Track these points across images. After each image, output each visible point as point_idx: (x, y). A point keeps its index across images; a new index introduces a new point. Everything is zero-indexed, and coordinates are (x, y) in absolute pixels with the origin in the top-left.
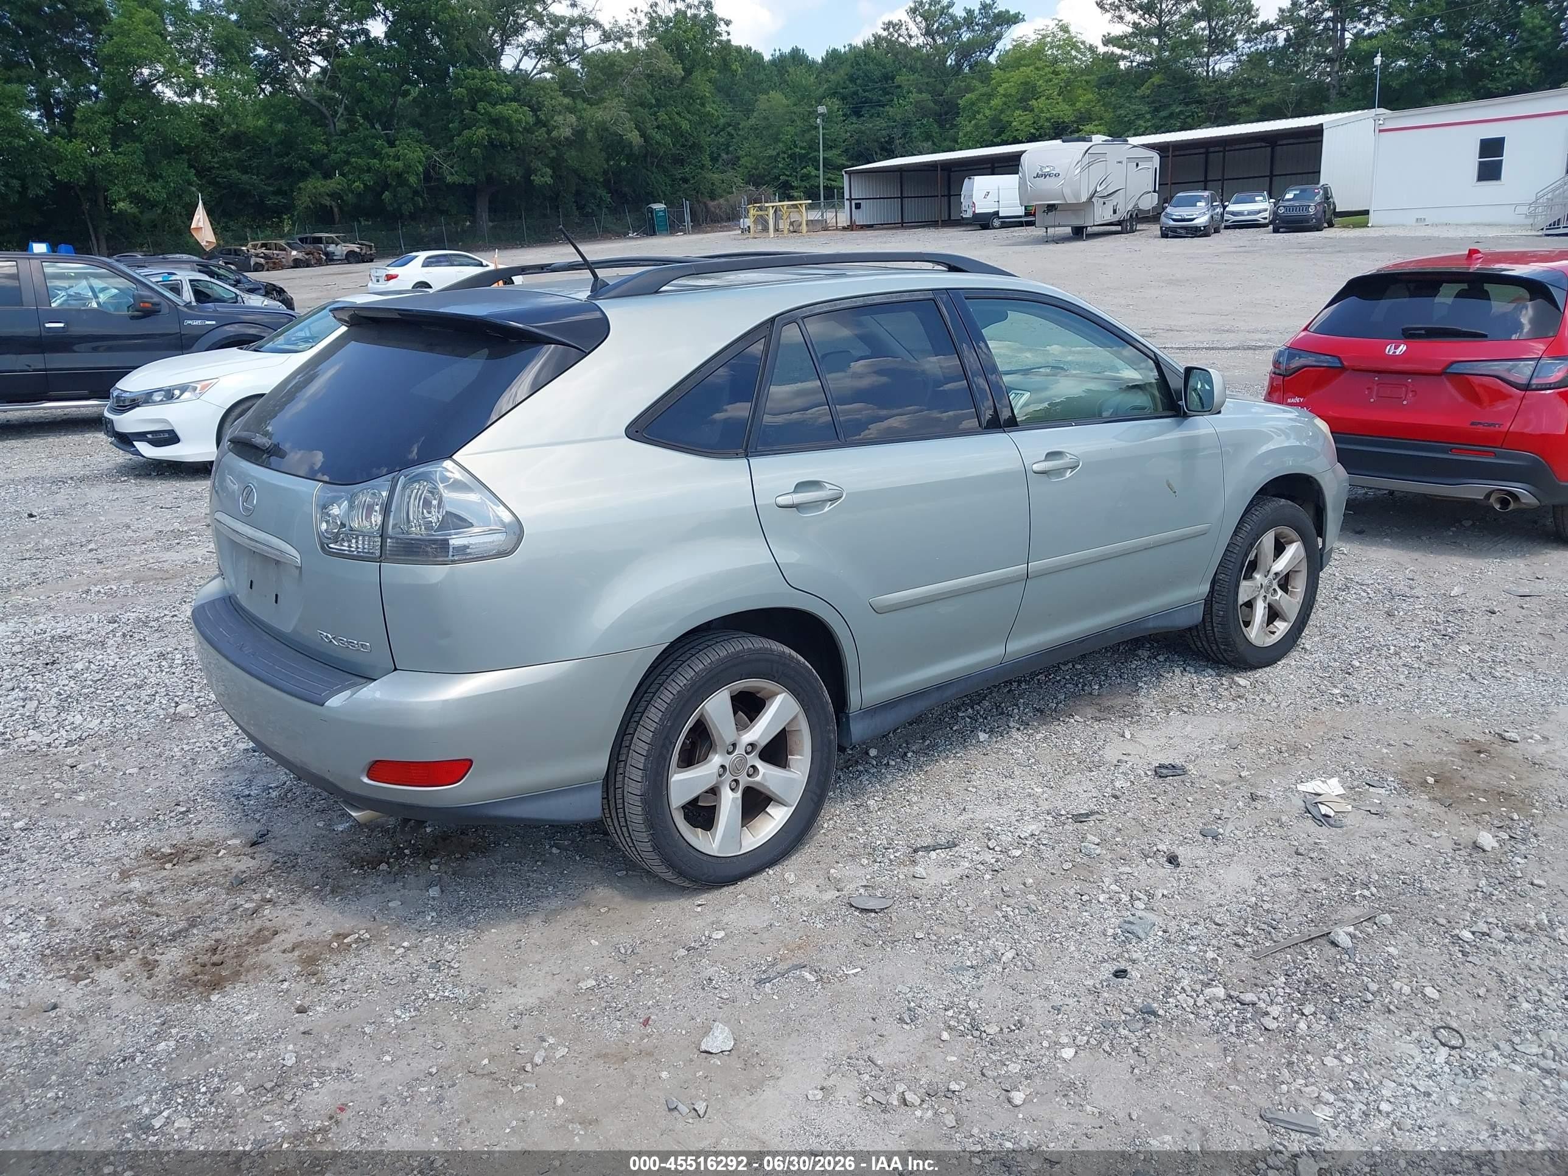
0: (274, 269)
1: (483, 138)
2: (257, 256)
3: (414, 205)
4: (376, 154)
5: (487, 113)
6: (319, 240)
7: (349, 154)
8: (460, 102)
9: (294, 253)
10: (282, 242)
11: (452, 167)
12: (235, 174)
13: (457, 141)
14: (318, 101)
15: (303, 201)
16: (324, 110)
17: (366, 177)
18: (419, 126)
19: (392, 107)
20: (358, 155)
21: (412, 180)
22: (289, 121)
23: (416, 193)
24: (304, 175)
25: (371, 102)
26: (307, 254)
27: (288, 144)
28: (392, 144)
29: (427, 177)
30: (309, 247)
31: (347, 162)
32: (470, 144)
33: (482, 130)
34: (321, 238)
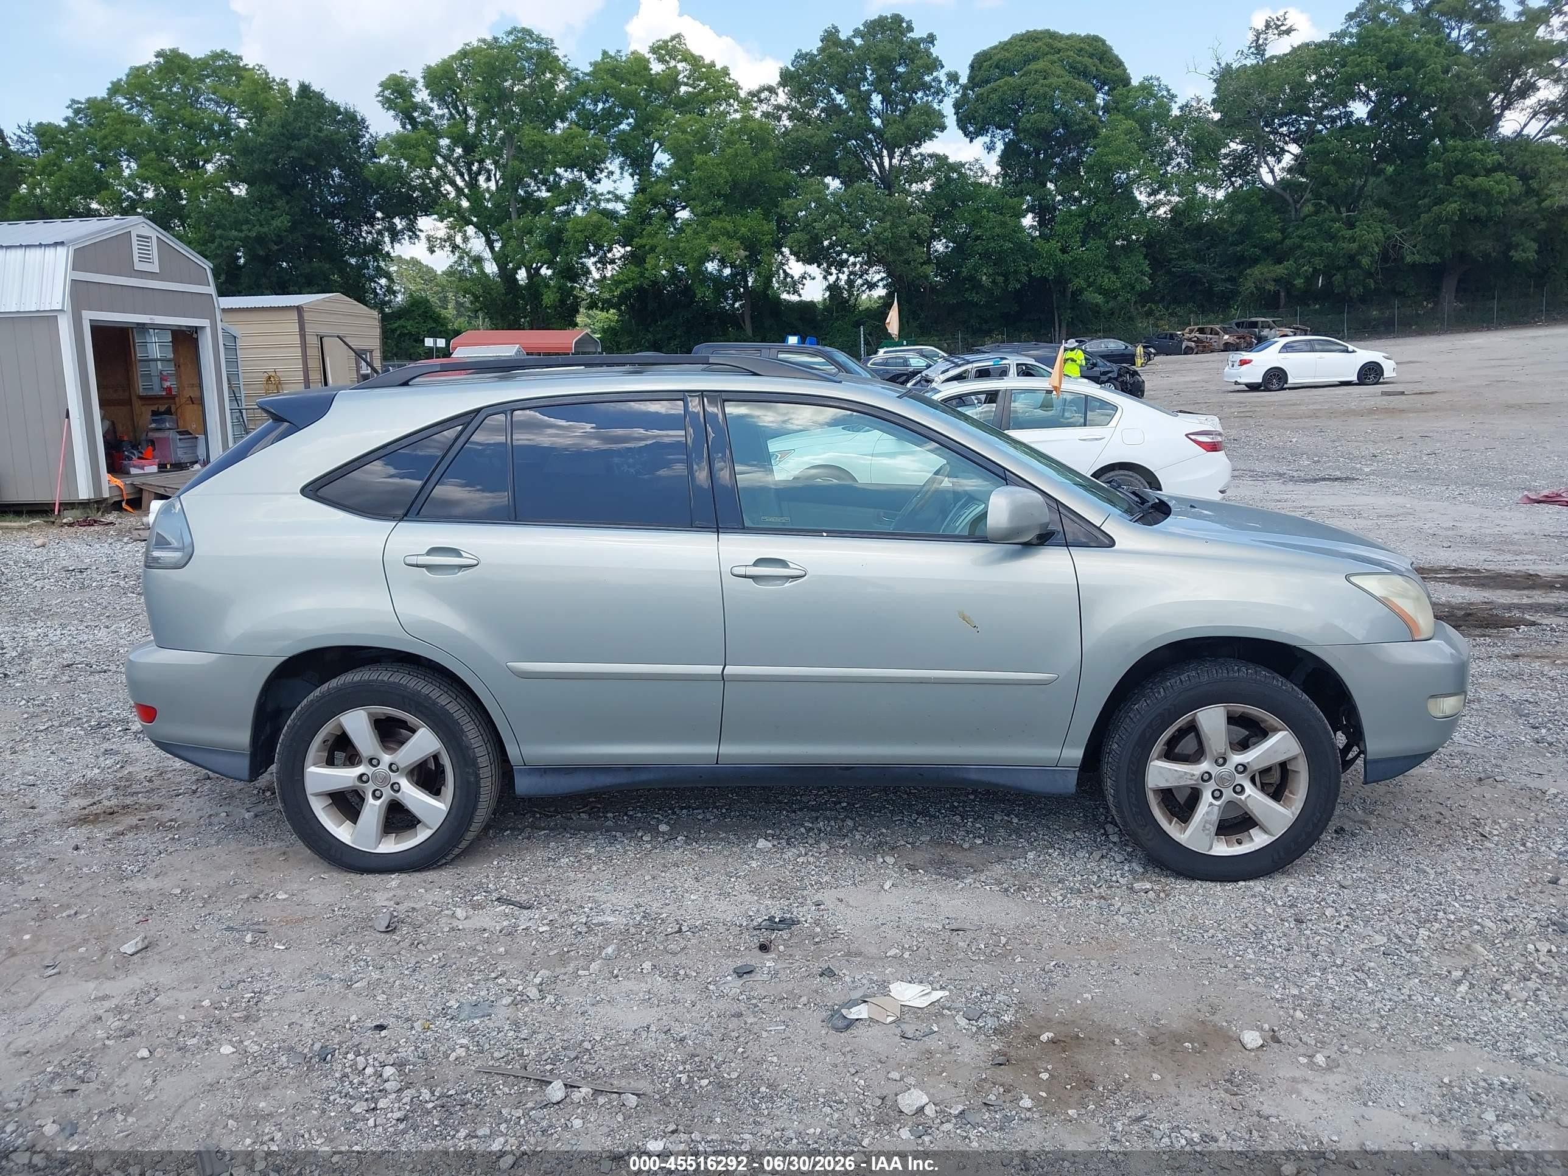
0: (1203, 352)
1: (1454, 213)
2: (1190, 340)
3: (1364, 287)
4: (1332, 237)
5: (1466, 187)
6: (1254, 325)
7: (1303, 238)
8: (1436, 176)
9: (1226, 337)
10: (1217, 327)
11: (1414, 247)
12: (1191, 265)
13: (1424, 217)
14: (1284, 189)
15: (1248, 286)
16: (1288, 197)
17: (1317, 261)
18: (1387, 206)
19: (1362, 188)
20: (1313, 239)
21: (1365, 261)
22: (1250, 212)
23: (1370, 275)
24: (1255, 261)
25: (1336, 185)
26: (1239, 338)
27: (1244, 233)
28: (1351, 225)
29: (1385, 256)
30: (1242, 331)
31: (1300, 247)
32: (1439, 220)
33: (1453, 205)
34: (1257, 322)
